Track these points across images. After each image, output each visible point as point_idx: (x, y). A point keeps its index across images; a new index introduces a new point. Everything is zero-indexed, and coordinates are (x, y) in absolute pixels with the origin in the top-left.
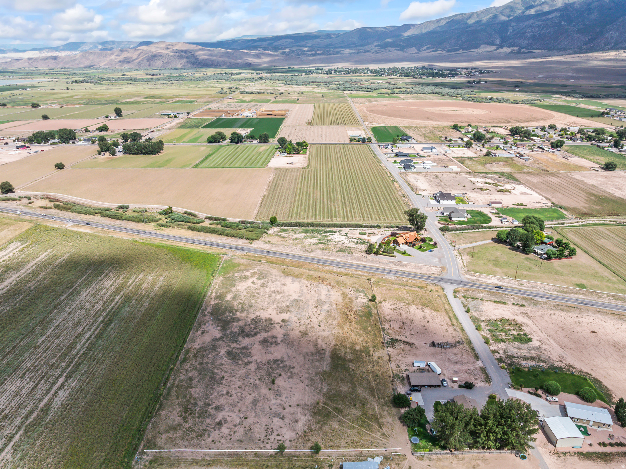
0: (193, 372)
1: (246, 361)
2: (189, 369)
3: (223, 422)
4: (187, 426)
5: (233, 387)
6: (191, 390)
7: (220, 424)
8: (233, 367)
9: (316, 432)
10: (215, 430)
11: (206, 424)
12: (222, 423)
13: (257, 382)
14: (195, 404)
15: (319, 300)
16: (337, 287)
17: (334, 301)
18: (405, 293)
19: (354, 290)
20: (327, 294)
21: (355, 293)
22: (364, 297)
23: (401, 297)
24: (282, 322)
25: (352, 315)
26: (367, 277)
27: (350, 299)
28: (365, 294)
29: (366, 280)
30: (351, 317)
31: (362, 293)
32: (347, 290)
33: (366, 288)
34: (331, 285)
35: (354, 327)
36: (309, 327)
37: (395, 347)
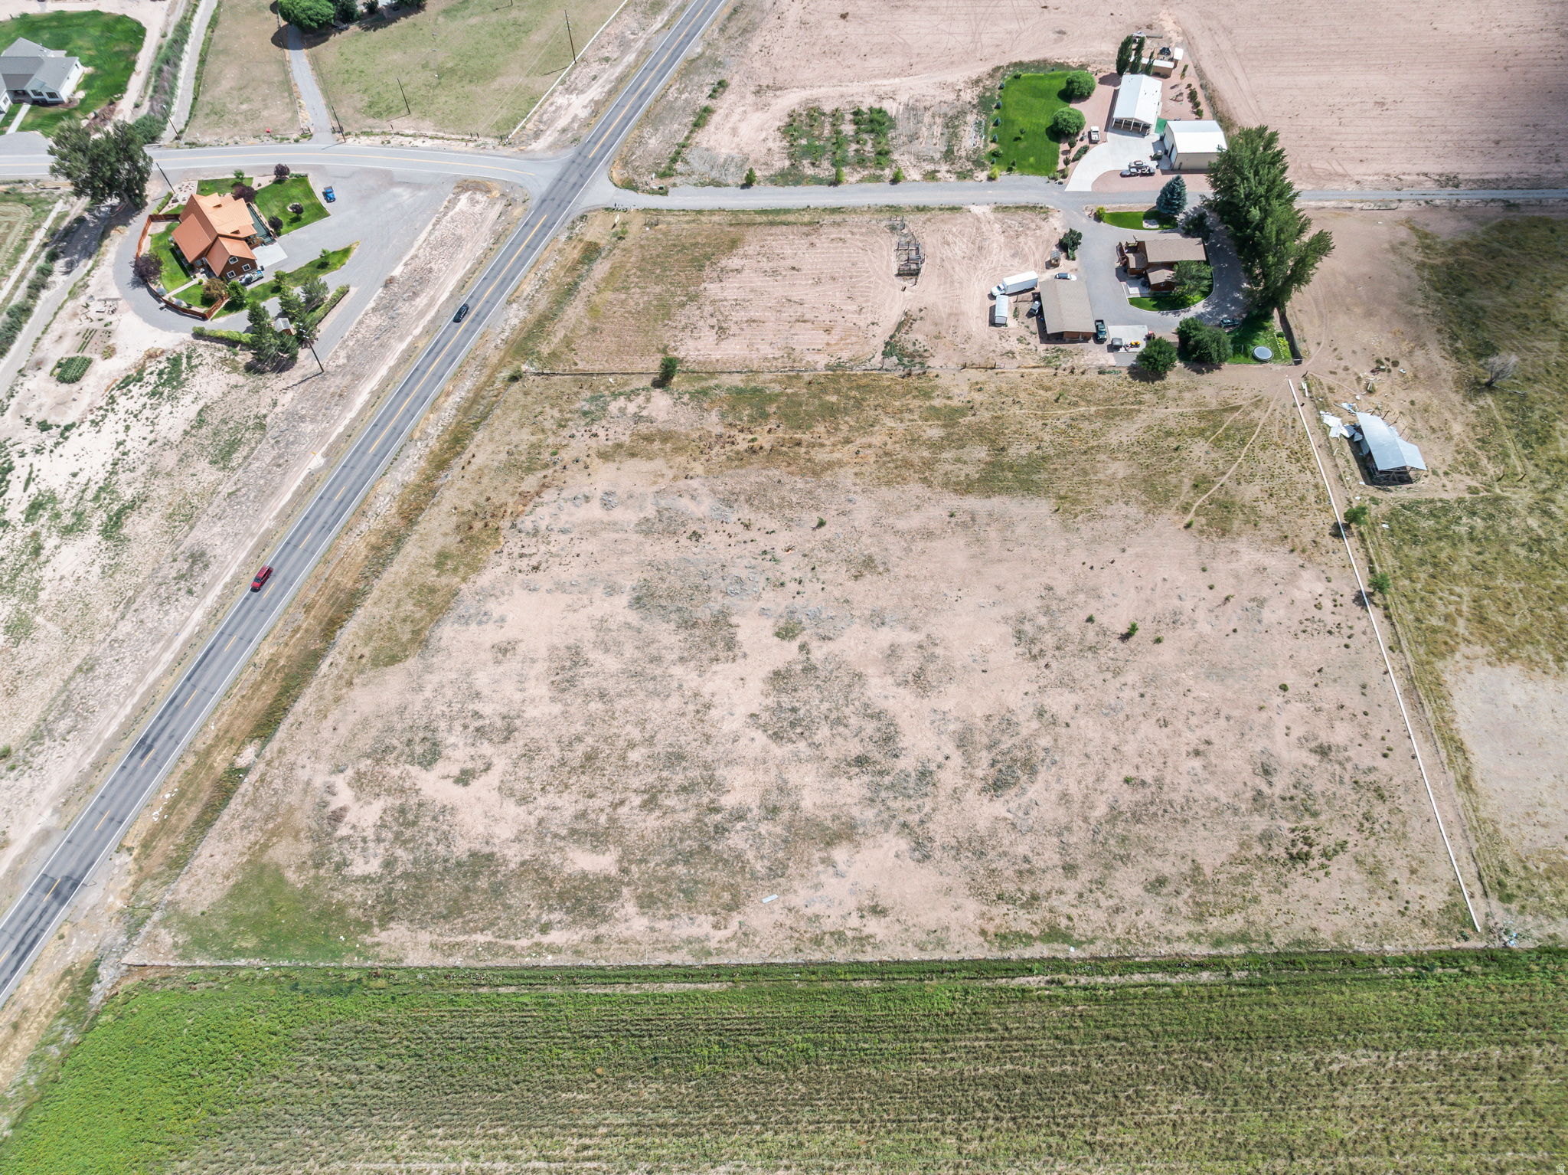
0: (1119, 885)
1: (1035, 724)
2: (1105, 903)
3: (1314, 744)
4: (1357, 836)
5: (1166, 744)
6: (1208, 871)
7: (1323, 751)
8: (1071, 761)
9: (1285, 528)
10: (1348, 759)
11: (1333, 788)
12: (1321, 746)
13: (1131, 677)
14: (1266, 838)
15: (646, 528)
16: (551, 471)
17: (655, 483)
18: (623, 296)
19: (587, 424)
20: (606, 505)
21: (604, 422)
22: (641, 399)
23: (646, 309)
24: (793, 637)
25: (751, 437)
26: (490, 381)
27: (649, 439)
28: (615, 396)
29: (516, 386)
30: (765, 440)
31: (606, 403)
32: (582, 445)
33: (576, 389)
34: (532, 491)
35: (824, 435)
36: (823, 554)
37: (926, 351)
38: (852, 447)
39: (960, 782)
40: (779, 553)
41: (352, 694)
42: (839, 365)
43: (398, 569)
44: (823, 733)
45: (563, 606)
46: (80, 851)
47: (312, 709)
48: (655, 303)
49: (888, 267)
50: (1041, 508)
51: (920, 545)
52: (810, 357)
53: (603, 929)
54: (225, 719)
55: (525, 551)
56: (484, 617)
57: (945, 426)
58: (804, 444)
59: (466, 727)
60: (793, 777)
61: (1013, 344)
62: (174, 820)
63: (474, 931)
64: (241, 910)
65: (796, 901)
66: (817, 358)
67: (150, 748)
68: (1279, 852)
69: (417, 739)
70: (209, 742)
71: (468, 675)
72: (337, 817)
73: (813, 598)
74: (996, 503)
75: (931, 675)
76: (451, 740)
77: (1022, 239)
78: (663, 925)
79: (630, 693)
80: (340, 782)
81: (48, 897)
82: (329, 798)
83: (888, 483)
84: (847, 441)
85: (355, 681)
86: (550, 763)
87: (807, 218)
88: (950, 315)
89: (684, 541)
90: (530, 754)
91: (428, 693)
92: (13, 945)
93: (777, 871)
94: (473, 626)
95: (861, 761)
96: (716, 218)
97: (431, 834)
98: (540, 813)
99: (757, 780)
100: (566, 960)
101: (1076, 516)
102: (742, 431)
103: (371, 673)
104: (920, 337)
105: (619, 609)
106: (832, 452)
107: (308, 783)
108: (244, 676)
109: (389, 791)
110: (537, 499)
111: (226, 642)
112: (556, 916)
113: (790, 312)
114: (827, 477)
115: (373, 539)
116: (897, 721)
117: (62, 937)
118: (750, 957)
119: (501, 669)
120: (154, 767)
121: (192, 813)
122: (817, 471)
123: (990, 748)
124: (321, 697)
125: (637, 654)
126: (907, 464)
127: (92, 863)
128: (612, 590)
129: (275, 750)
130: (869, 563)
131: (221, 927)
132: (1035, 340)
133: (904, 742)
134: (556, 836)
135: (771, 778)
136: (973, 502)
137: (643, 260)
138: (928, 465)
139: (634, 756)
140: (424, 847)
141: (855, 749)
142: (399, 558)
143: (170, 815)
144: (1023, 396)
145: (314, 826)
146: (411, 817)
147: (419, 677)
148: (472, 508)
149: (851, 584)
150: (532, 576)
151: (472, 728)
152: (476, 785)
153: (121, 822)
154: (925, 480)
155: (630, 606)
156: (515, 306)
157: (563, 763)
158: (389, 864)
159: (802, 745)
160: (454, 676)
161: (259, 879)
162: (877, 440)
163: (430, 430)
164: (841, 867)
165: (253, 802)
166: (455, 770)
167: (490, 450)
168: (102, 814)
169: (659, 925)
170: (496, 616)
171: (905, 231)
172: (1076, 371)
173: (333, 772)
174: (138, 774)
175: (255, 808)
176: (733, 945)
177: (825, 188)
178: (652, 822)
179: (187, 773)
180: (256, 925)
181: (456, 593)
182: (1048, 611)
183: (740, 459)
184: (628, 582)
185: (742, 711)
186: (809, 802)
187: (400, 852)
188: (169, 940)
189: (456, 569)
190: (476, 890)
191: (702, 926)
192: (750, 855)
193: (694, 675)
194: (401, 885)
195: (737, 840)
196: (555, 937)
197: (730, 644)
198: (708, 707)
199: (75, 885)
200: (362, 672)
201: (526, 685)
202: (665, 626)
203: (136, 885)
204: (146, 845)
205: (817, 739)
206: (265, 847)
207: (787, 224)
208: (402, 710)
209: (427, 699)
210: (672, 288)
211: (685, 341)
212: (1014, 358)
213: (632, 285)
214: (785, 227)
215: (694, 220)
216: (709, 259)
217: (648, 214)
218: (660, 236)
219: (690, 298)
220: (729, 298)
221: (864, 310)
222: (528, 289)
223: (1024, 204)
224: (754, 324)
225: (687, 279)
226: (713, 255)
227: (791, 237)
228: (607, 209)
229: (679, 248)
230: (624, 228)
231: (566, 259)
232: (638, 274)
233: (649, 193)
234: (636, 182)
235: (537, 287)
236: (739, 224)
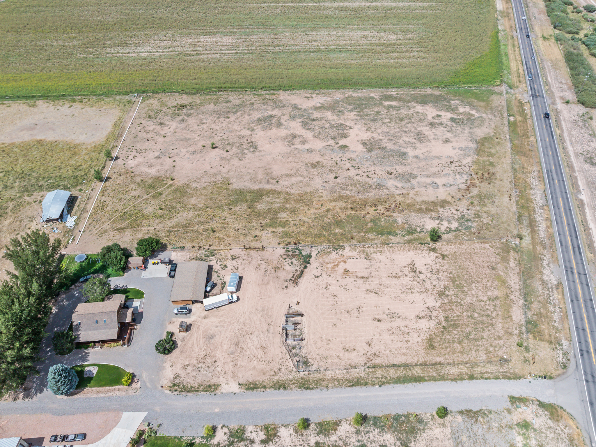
3: (163, 125)
10: (154, 123)
12: (161, 125)
15: (412, 175)
16: (468, 195)
17: (417, 192)
18: (489, 293)
19: (464, 216)
20: (434, 183)
21: (456, 216)
22: (442, 229)
24: (341, 146)
25: (377, 211)
26: (532, 236)
27: (428, 210)
28: (457, 230)
29: (515, 233)
30: (371, 210)
31: (460, 226)
32: (460, 207)
33: (481, 233)
34: (471, 188)
35: (341, 213)
36: (333, 169)
37: (285, 259)
38: (325, 208)
39: (282, 117)
40: (352, 168)
41: (492, 131)
42: (337, 249)
45: (432, 152)
46: (539, 101)
47: (501, 128)
48: (466, 289)
50: (236, 185)
51: (292, 172)
52: (355, 254)
53: (382, 94)
54: (529, 125)
55: (459, 167)
56: (461, 149)
57: (277, 218)
58: (349, 209)
59: (447, 125)
60: (335, 117)
61: (230, 264)
62: (519, 108)
63: (416, 94)
64: (483, 96)
65: (330, 98)
66: (350, 254)
68: (189, 107)
69: (460, 122)
70: (528, 121)
71: (455, 136)
72: (472, 109)
73: (335, 155)
74: (256, 187)
76: (449, 123)
77: (202, 354)
79: (396, 133)
80: (477, 115)
81: (537, 95)
82: (478, 112)
83: (306, 193)
84: (328, 211)
85: (494, 133)
86: (414, 119)
87: (379, 373)
88: (268, 284)
89: (395, 172)
90: (422, 120)
92: (536, 89)
93: (336, 103)
95: (314, 120)
96: (454, 371)
97: (441, 107)
98: (411, 110)
99: (346, 116)
100: (390, 90)
101: (221, 183)
102: (383, 214)
103: (489, 135)
104: (288, 267)
106: (335, 206)
107: (487, 114)
108: (533, 133)
109: (460, 113)
110: (467, 185)
112: (395, 96)
113: (373, 285)
114: (336, 195)
116: (301, 128)
117: (525, 90)
118: (341, 91)
119: (445, 137)
120: (538, 114)
121: (516, 109)
122: (341, 198)
123: (271, 124)
125: (397, 141)
126: (298, 201)
127: (533, 100)
128: (416, 157)
129: (504, 120)
130: (314, 166)
131: (485, 93)
132: (216, 267)
133: (300, 124)
134: (404, 107)
135: (342, 117)
136: (268, 187)
137: (492, 325)
138: (287, 201)
139: (388, 120)
140: (441, 105)
141: (316, 123)
143: (522, 108)
144: (232, 233)
145: (477, 108)
146: (449, 109)
147: (472, 135)
148: (494, 181)
149: (320, 160)
150: (452, 160)
151: (444, 125)
152: (434, 115)
153: (534, 106)
154: (289, 195)
155: (406, 152)
156: (555, 283)
157: (409, 119)
158: (449, 102)
159: (333, 123)
160: (460, 135)
161: (483, 99)
162: (313, 211)
163: (541, 211)
164: (318, 103)
165: (500, 111)
166: (443, 117)
167: (504, 203)
169: (367, 95)
170: (457, 149)
172: (196, 248)
173: (481, 116)
175: (498, 110)
176: (346, 92)
177: (371, 413)
178: (376, 109)
180: (476, 93)
181: (477, 155)
182: (243, 154)
183: (380, 202)
184: (411, 159)
185: (355, 129)
186: (329, 113)
187: (447, 104)
188: (497, 91)
190: (420, 99)
191: (355, 95)
192: (345, 105)
193: (375, 137)
194: (442, 99)
195: (350, 107)
196: (394, 93)
197: (364, 144)
198: (367, 130)
199: (533, 97)
200: (493, 136)
201: (433, 134)
202: (391, 148)
203: (516, 98)
204: (522, 104)
205: (328, 125)
206: (487, 104)
208: (471, 128)
209: (465, 130)
210: (459, 301)
211: (434, 263)
212: (232, 256)
213: (488, 302)
214: (395, 363)
215: (472, 368)
216: (444, 327)
217: (514, 373)
218: (491, 349)
219: (444, 294)
220: (418, 294)
221: (325, 286)
222: (556, 296)
223: (190, 394)
224: (394, 275)
225: (453, 309)
226: (442, 332)
227: (387, 352)
228: (551, 378)
229: (471, 337)
230: (524, 357)
231: (548, 323)
232: (489, 313)
233: (526, 399)
234: (546, 415)
235: (551, 298)
236: (435, 364)
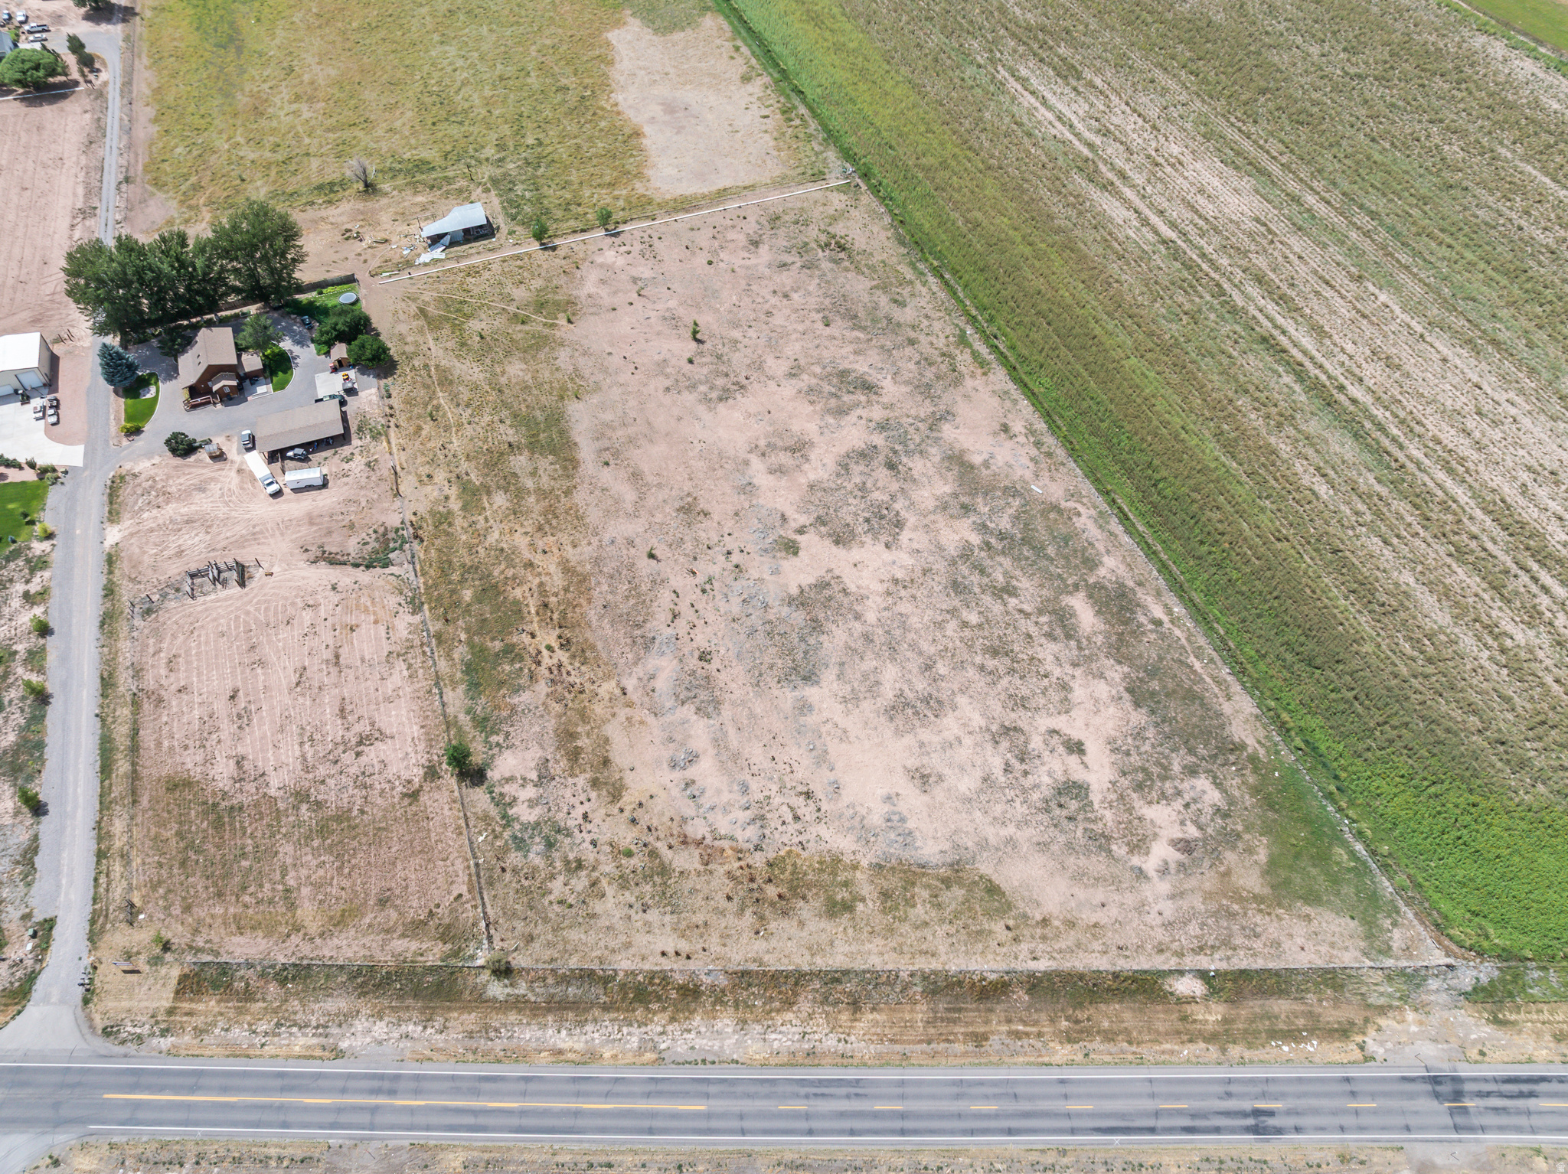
0: (909, 319)
1: (805, 377)
2: (926, 323)
3: (751, 247)
4: (812, 226)
5: (786, 311)
6: (874, 283)
7: (755, 243)
8: (826, 354)
9: (555, 273)
10: (756, 232)
11: (782, 238)
12: (751, 244)
13: (736, 334)
14: (835, 262)
15: (712, 705)
16: (659, 844)
17: (642, 723)
18: (306, 891)
19: (567, 835)
20: (692, 759)
21: (561, 816)
22: (507, 789)
23: (330, 850)
24: (794, 542)
25: (545, 652)
26: (517, 1004)
27: (574, 755)
28: (508, 821)
29: (519, 961)
30: (547, 637)
31: (525, 827)
32: (604, 827)
33: (508, 876)
34: (696, 853)
35: (526, 588)
36: (688, 545)
37: (375, 532)
38: (538, 559)
39: (876, 407)
40: (700, 579)
41: (1056, 912)
42: (411, 602)
43: (876, 956)
44: (878, 496)
45: (844, 745)
46: (1406, 1104)
47: (1097, 946)
48: (316, 843)
49: (225, 600)
50: (578, 409)
51: (651, 479)
52: (402, 633)
53: (1131, 584)
54: (1167, 1046)
55: (789, 817)
56: (895, 821)
57: (488, 493)
58: (543, 600)
59: (1026, 773)
60: (929, 504)
61: (356, 464)
62: (1301, 1022)
63: (1195, 672)
64: (1322, 883)
65: (1028, 475)
66: (401, 626)
67: (1257, 1113)
68: (842, 255)
69: (1065, 813)
70: (1202, 1045)
71: (970, 800)
72: (1185, 846)
73: (746, 537)
74: (581, 438)
75: (791, 442)
76: (1046, 779)
77: (172, 489)
78: (1100, 547)
79: (913, 646)
80: (1150, 864)
81: (1469, 1103)
82: (1173, 866)
83: (580, 518)
84: (530, 565)
85: (1039, 917)
86: (1018, 682)
87: (124, 711)
88: (312, 524)
89: (716, 663)
90: (1021, 703)
91: (1011, 830)
92: (1532, 1103)
93: (1011, 491)
94: (911, 824)
95: (891, 466)
96: (118, 826)
97: (1143, 749)
98: (1069, 669)
99: (946, 525)
100: (1171, 599)
101: (581, 386)
102: (538, 664)
103: (1021, 904)
104: (353, 541)
105: (824, 695)
106: (549, 574)
107: (1172, 897)
108: (1107, 1058)
109: (1130, 810)
110: (708, 841)
111: (1080, 1115)
112: (1143, 619)
113: (320, 677)
114: (587, 568)
115: (844, 1017)
116: (843, 452)
117: (1482, 1053)
118: (1087, 488)
119: (946, 771)
120: (1272, 1088)
121: (1281, 1006)
122: (580, 580)
123: (837, 397)
124: (1079, 946)
125: (869, 655)
126: (549, 510)
127: (1405, 1079)
128: (804, 707)
129: (1162, 958)
130: (685, 510)
131: (1348, 890)
132: (345, 451)
133: (860, 445)
134: (1080, 648)
135: (939, 517)
137: (220, 894)
138: (545, 495)
139: (973, 618)
140: (1159, 749)
141: (882, 473)
142: (859, 965)
143: (1300, 1031)
144: (434, 444)
145: (1207, 863)
146: (1140, 776)
147: (998, 849)
148: (748, 912)
149: (716, 517)
150: (819, 794)
151: (1024, 767)
152: (1076, 735)
153: (1347, 1080)
154: (567, 493)
155: (817, 683)
156: (344, 1045)
157: (1012, 671)
158: (1192, 771)
159: (898, 506)
160: (978, 814)
161: (1287, 882)
162: (522, 541)
163: (634, 1043)
164: (985, 456)
165: (1226, 943)
166: (1073, 760)
167: (649, 937)
168: (1357, 1112)
169: (1102, 549)
170: (887, 808)
171: (155, 598)
172: (389, 413)
173: (1146, 878)
174: (1291, 1103)
175: (1230, 936)
176: (1085, 500)
177: (53, 712)
178: (1024, 584)
179: (1250, 1046)
180: (1322, 858)
181: (878, 868)
182: (692, 387)
183: (582, 653)
184: (787, 697)
185: (887, 556)
186: (945, 488)
187: (1176, 768)
188: (1397, 934)
189: (846, 884)
190: (1164, 687)
191: (1084, 523)
192: (1011, 511)
193: (869, 603)
194: (1201, 750)
195: (1004, 523)
196: (1158, 612)
197: (822, 585)
198: (896, 581)
199: (1435, 1080)
200: (1025, 916)
201: (952, 739)
202: (826, 644)
203: (1383, 1010)
204: (1344, 1032)
205: (886, 498)
206: (1258, 899)
207: (135, 732)
208: (1043, 846)
209: (1018, 827)
210: (283, 830)
211: (390, 777)
212: (376, 460)
213: (280, 887)
214: (141, 732)
215: (122, 856)
216: (215, 805)
217: (102, 931)
218: (161, 891)
219: (302, 801)
220: (298, 753)
221: (311, 602)
222: (301, 1042)
223: (105, 498)
224: (349, 708)
225: (261, 819)
226: (205, 803)
227: (165, 719)
228: (86, 1001)
229: (191, 854)
230: (139, 953)
231: (221, 1014)
232: (252, 889)
233: (46, 949)
234: (12, 983)
235: (295, 1029)
236: (134, 793)
